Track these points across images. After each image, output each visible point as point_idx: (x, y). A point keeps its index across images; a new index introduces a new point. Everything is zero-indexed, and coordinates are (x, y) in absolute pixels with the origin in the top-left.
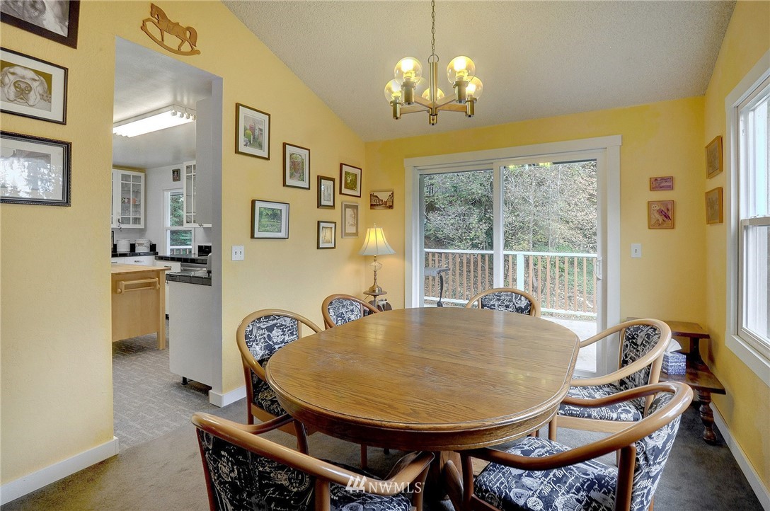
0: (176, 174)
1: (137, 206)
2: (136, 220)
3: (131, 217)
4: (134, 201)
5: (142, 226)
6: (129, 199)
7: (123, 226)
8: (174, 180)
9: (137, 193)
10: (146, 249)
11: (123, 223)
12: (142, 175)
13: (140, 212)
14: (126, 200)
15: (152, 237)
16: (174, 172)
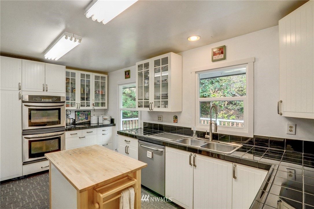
0: (127, 74)
1: (103, 95)
2: (103, 104)
3: (100, 102)
4: (102, 92)
5: (106, 107)
6: (99, 91)
7: (96, 108)
8: (126, 78)
9: (103, 87)
10: (108, 122)
11: (95, 106)
12: (106, 76)
13: (105, 99)
14: (97, 92)
15: (111, 114)
16: (126, 72)
